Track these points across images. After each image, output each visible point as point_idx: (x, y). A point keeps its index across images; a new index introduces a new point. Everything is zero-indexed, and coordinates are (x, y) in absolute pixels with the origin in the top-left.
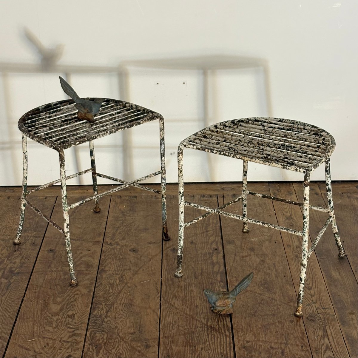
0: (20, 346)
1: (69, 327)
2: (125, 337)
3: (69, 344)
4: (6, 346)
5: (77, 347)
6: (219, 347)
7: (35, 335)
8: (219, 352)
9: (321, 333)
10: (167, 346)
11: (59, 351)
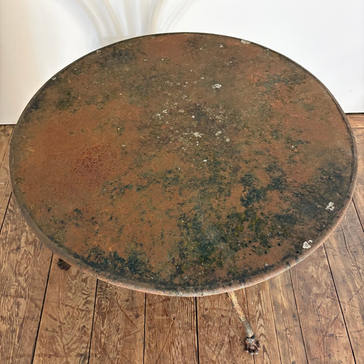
0: (50, 316)
1: (83, 294)
2: (122, 305)
3: (84, 312)
4: (40, 315)
5: (89, 316)
6: (186, 315)
7: (61, 302)
8: (186, 321)
9: (256, 299)
10: (150, 315)
11: (77, 321)
